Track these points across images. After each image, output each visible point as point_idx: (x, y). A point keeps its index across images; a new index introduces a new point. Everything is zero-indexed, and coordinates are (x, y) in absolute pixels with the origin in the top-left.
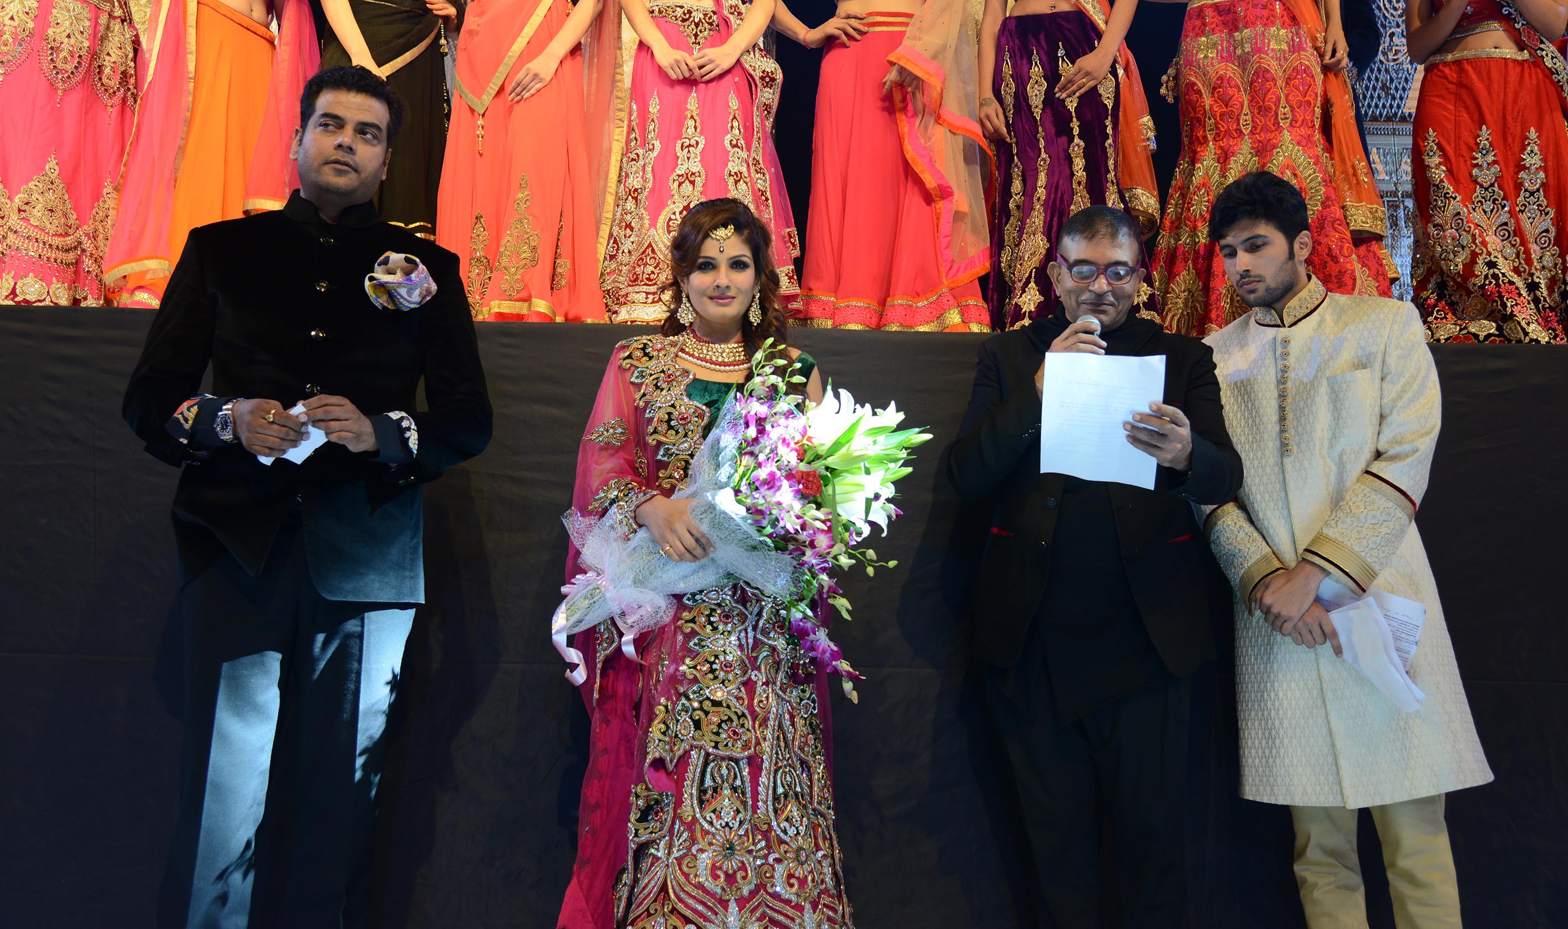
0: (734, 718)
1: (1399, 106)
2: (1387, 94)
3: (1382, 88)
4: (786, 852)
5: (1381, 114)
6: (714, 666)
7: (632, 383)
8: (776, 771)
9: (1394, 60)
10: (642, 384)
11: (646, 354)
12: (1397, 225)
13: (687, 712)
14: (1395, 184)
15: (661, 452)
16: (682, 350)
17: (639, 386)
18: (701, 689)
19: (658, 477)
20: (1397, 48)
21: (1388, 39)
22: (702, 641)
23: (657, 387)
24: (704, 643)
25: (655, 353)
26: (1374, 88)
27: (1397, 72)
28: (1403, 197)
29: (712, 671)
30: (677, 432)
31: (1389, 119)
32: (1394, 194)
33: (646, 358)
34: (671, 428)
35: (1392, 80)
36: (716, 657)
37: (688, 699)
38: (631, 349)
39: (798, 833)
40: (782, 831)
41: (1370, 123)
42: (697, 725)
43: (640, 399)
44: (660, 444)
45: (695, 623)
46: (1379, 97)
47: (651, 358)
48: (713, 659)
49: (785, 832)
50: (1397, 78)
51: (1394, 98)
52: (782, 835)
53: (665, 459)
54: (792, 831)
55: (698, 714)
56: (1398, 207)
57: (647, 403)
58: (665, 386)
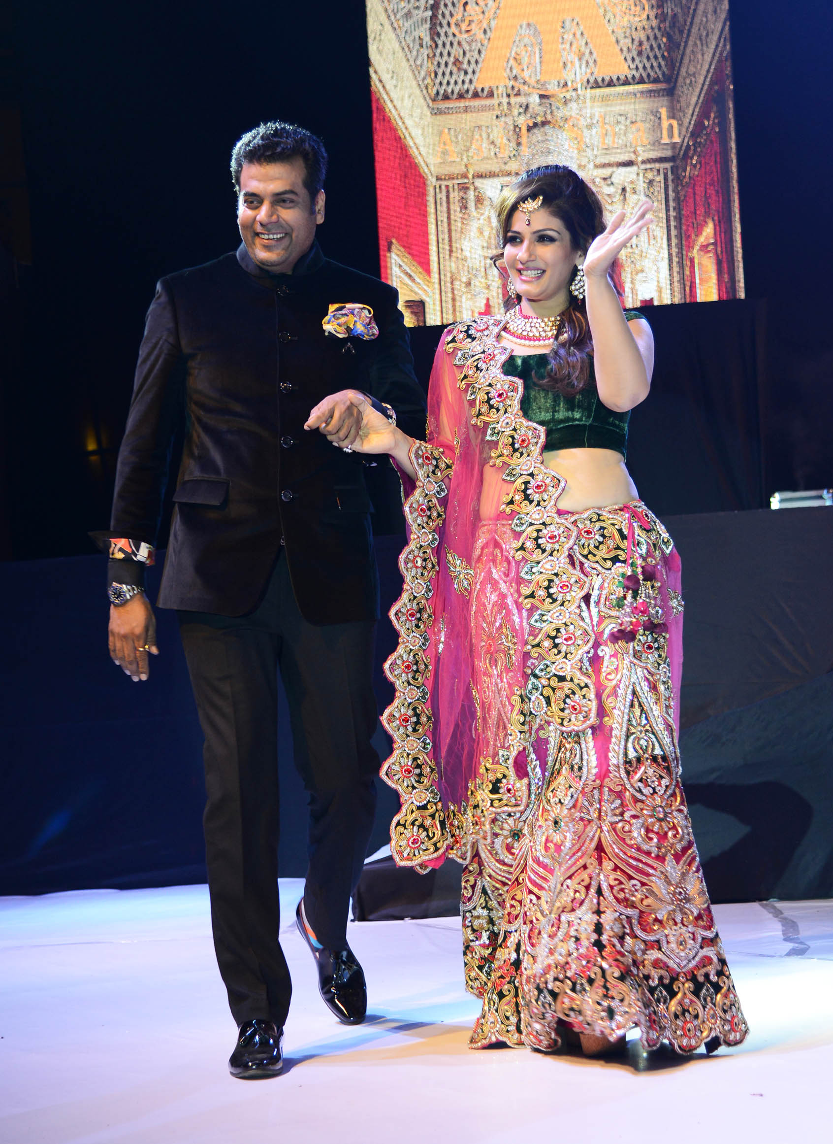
0: (577, 690)
1: (471, 82)
2: (459, 69)
3: (454, 64)
4: (642, 809)
5: (453, 92)
6: (557, 641)
7: (455, 365)
8: (628, 737)
9: (468, 31)
10: (463, 366)
11: (469, 336)
12: (466, 208)
13: (537, 689)
14: (466, 165)
15: (489, 432)
16: (505, 329)
17: (460, 367)
18: (547, 666)
19: (491, 458)
20: (470, 18)
21: (461, 8)
22: (543, 615)
23: (477, 368)
24: (545, 618)
25: (478, 335)
26: (446, 64)
27: (470, 44)
28: (473, 178)
29: (556, 646)
30: (498, 410)
31: (461, 96)
32: (465, 176)
33: (469, 340)
34: (491, 407)
35: (464, 53)
36: (558, 630)
37: (536, 676)
38: (455, 332)
39: (655, 792)
40: (636, 790)
41: (442, 102)
42: (548, 700)
43: (462, 381)
44: (486, 424)
45: (534, 597)
46: (451, 73)
47: (474, 339)
48: (554, 634)
49: (640, 791)
50: (470, 51)
51: (466, 73)
52: (638, 795)
53: (494, 438)
54: (647, 791)
55: (547, 692)
56: (467, 189)
57: (468, 385)
58: (484, 366)
